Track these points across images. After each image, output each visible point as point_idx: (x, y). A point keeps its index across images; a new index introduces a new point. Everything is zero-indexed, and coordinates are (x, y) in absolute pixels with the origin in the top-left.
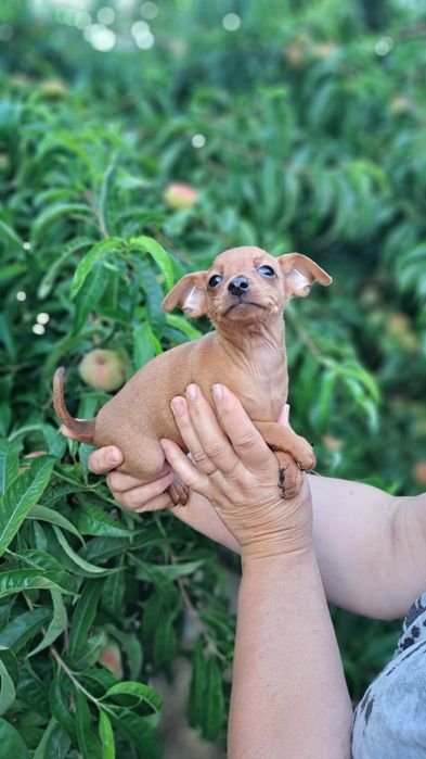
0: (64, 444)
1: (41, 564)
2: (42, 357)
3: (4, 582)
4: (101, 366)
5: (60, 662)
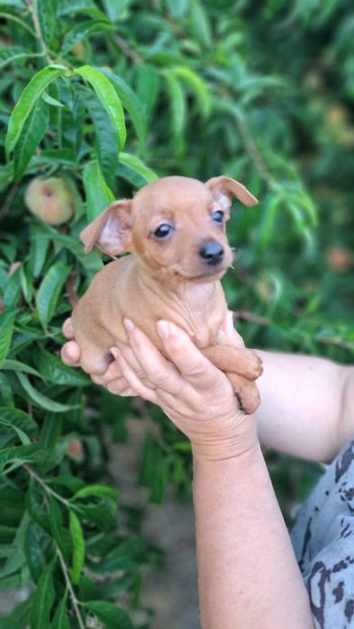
0: (17, 287)
1: (8, 418)
4: (48, 199)
5: (33, 475)
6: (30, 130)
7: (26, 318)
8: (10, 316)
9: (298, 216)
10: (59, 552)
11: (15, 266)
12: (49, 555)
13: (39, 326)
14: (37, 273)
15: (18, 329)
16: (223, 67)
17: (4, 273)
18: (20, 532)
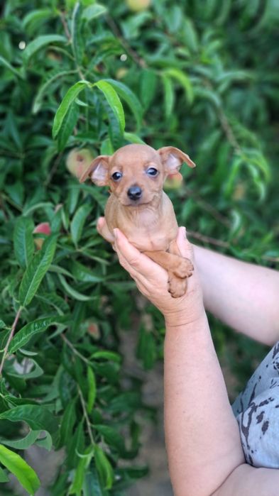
0: (59, 220)
1: (52, 300)
2: (44, 148)
3: (32, 326)
4: (81, 163)
5: (66, 340)
6: (68, 121)
7: (64, 240)
8: (55, 238)
9: (255, 173)
10: (80, 392)
11: (59, 207)
12: (74, 394)
13: (72, 245)
14: (72, 211)
15: (59, 246)
16: (206, 65)
17: (51, 211)
18: (56, 379)
